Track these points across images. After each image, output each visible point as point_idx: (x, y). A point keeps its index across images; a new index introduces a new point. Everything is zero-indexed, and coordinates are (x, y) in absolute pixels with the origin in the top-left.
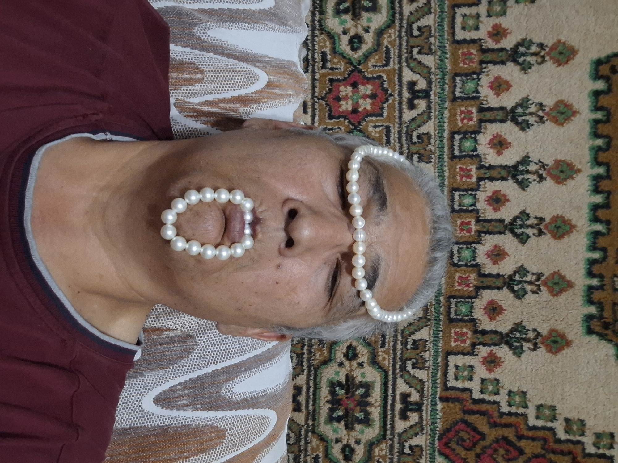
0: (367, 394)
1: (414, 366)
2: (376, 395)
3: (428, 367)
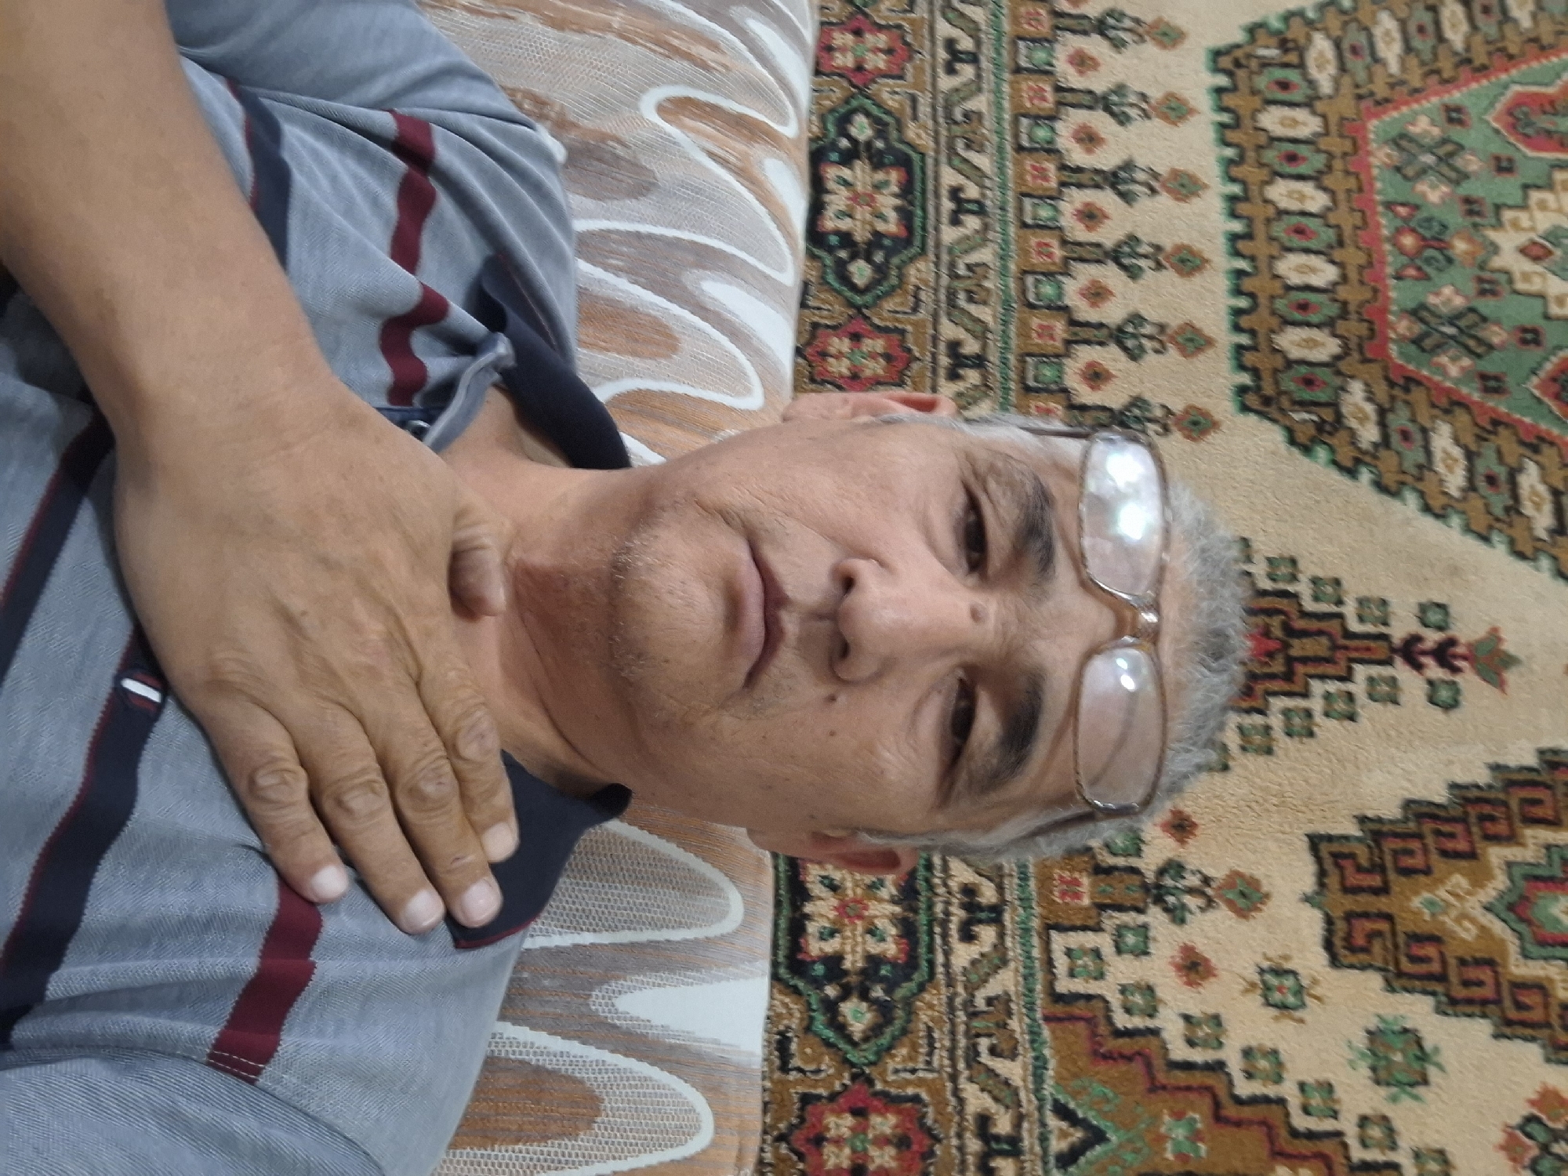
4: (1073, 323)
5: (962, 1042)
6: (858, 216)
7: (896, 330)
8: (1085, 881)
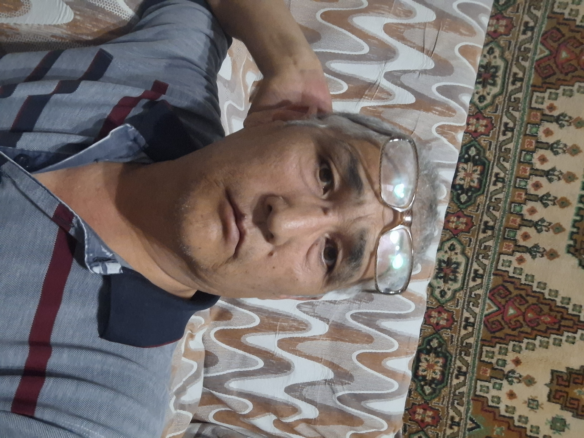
0: (457, 268)
1: (483, 257)
2: (462, 268)
3: (490, 259)
4: (523, 219)
5: (451, 401)
6: (466, 180)
7: (470, 216)
8: (489, 371)
